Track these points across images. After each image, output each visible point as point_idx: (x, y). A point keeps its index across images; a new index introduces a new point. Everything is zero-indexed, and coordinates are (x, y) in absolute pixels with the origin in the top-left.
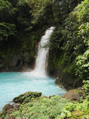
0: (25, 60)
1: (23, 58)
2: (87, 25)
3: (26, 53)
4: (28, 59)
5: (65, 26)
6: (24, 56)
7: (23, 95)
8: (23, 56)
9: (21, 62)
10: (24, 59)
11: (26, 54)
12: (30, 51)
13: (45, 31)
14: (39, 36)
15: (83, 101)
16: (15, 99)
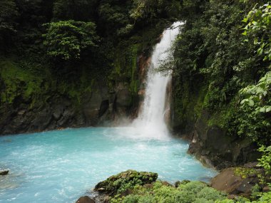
0: (118, 101)
1: (114, 95)
2: (266, 10)
3: (120, 84)
4: (124, 98)
5: (209, 17)
6: (117, 91)
7: (116, 179)
8: (114, 93)
9: (110, 105)
10: (116, 98)
11: (120, 87)
12: (128, 80)
13: (161, 32)
14: (149, 45)
15: (259, 197)
16: (98, 186)
